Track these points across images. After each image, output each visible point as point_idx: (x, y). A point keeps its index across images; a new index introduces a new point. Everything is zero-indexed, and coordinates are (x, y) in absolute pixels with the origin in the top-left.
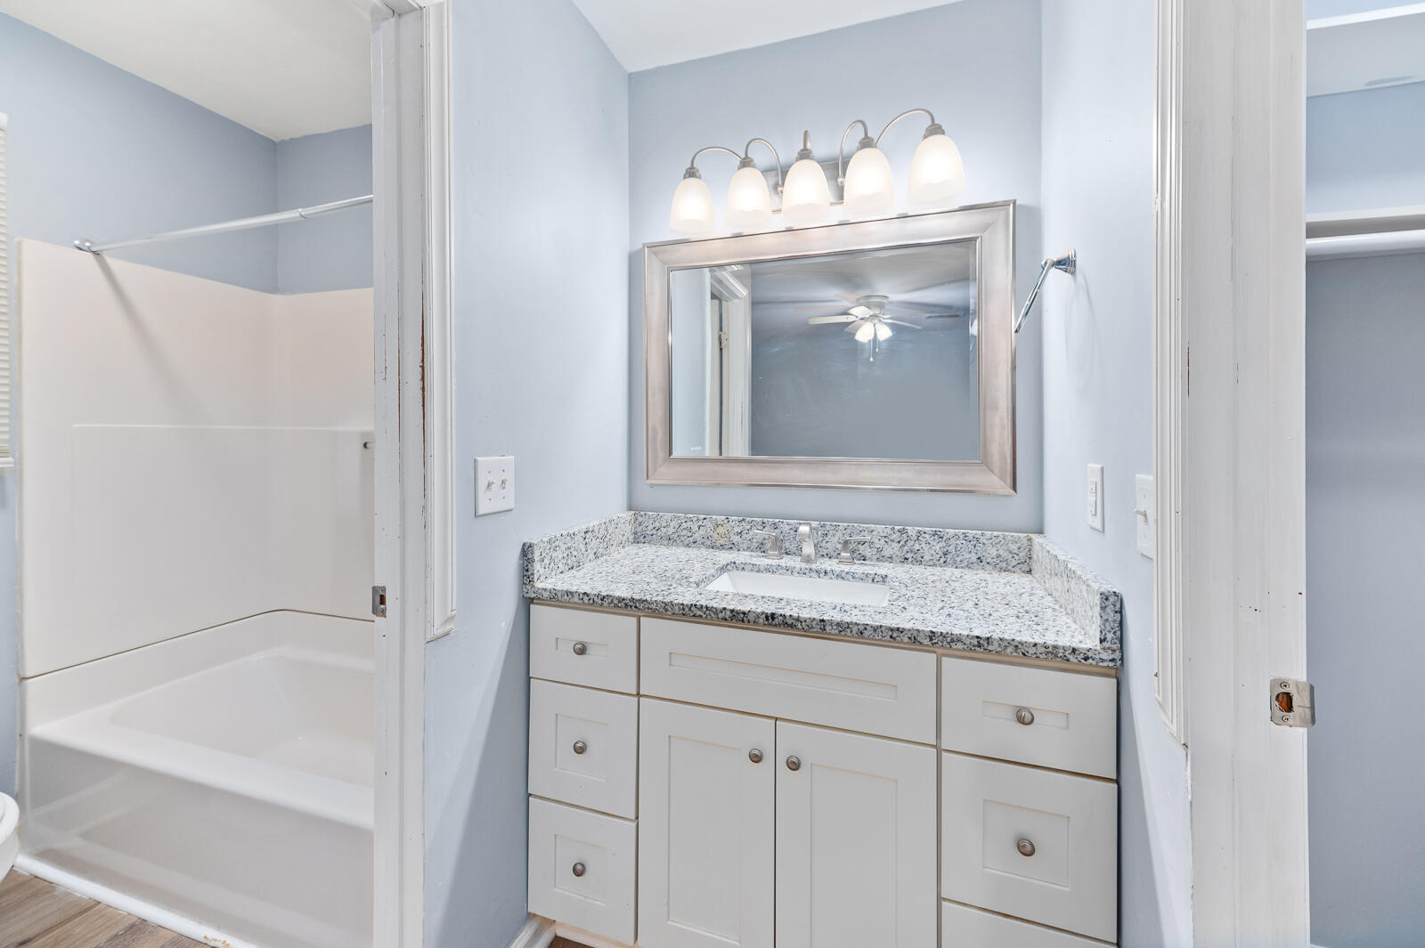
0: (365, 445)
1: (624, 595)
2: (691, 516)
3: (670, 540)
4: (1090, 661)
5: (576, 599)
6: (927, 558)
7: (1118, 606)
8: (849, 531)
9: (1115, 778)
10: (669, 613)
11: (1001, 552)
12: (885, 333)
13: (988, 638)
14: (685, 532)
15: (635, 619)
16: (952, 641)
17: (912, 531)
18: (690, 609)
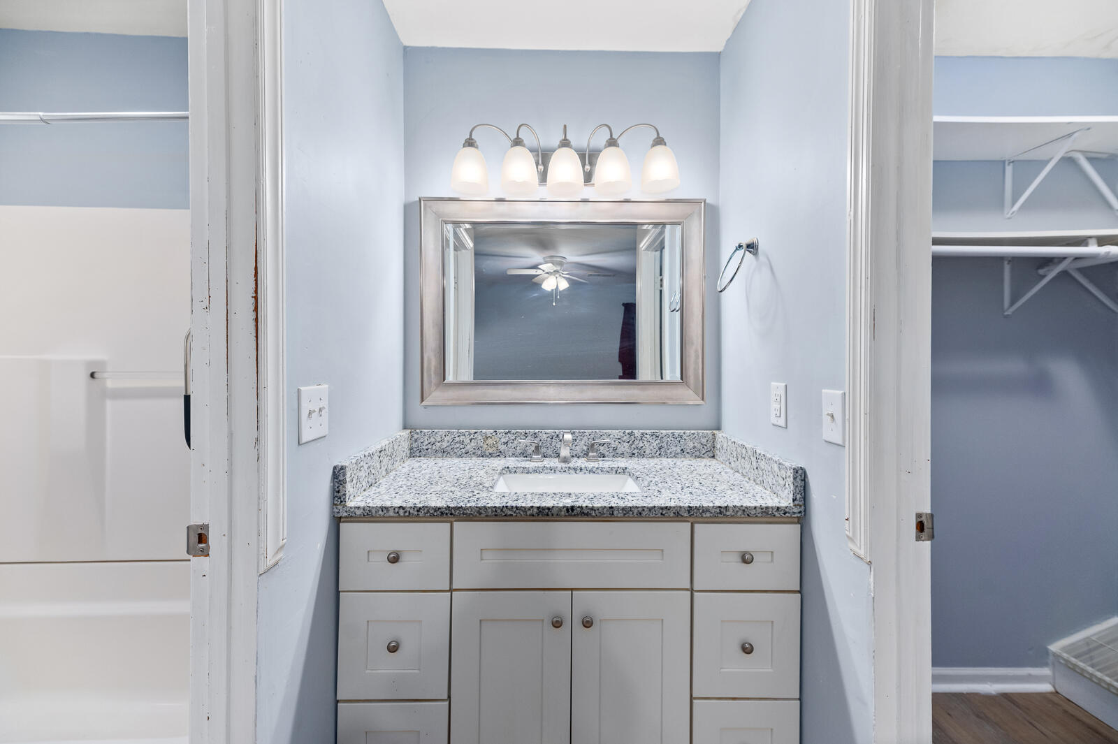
0: (92, 375)
1: (439, 505)
2: (464, 431)
3: (444, 453)
4: (787, 514)
5: (391, 513)
6: (647, 452)
7: (803, 476)
8: (592, 436)
9: (799, 589)
10: (482, 516)
11: (696, 444)
12: (564, 285)
13: (726, 507)
14: (458, 445)
15: (449, 524)
16: (703, 511)
17: (637, 433)
18: (502, 510)
